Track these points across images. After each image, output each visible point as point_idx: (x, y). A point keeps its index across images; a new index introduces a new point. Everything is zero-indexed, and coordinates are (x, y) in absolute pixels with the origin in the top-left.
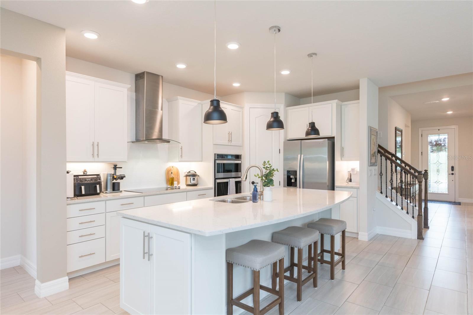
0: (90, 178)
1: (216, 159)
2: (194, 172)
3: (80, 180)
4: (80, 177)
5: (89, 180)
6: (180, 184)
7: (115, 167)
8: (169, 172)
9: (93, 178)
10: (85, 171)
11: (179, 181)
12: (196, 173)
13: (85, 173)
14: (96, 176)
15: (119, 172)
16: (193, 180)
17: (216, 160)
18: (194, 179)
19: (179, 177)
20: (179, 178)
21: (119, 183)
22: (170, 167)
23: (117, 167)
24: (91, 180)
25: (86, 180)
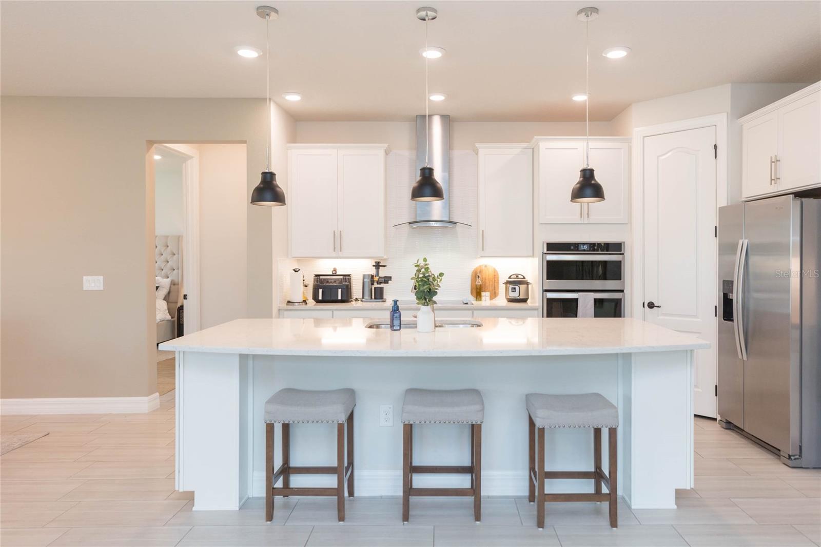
0: (333, 279)
1: (544, 252)
2: (522, 277)
3: (321, 281)
4: (321, 277)
5: (331, 282)
6: (499, 296)
7: (378, 266)
8: (476, 275)
9: (337, 279)
10: (335, 270)
11: (497, 292)
12: (524, 278)
13: (334, 272)
14: (342, 277)
15: (383, 273)
16: (512, 291)
17: (545, 254)
18: (515, 288)
19: (498, 285)
20: (496, 286)
21: (382, 289)
22: (480, 266)
23: (380, 264)
24: (335, 282)
25: (328, 282)
